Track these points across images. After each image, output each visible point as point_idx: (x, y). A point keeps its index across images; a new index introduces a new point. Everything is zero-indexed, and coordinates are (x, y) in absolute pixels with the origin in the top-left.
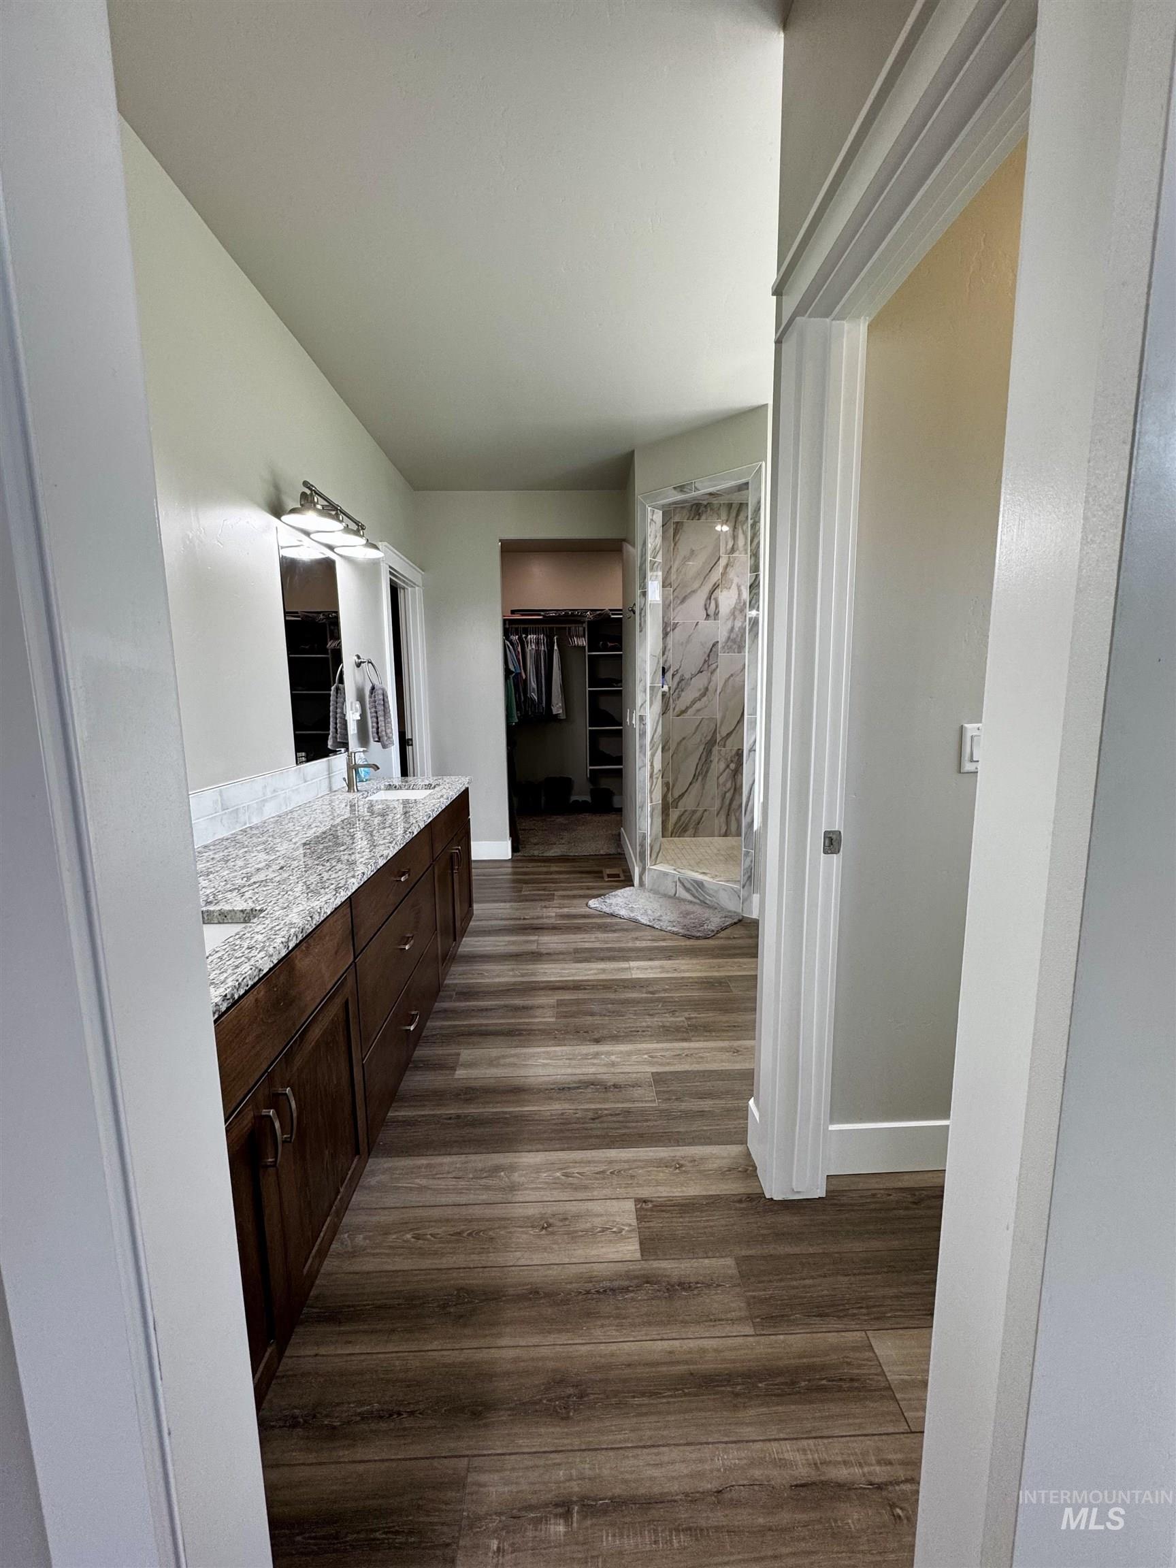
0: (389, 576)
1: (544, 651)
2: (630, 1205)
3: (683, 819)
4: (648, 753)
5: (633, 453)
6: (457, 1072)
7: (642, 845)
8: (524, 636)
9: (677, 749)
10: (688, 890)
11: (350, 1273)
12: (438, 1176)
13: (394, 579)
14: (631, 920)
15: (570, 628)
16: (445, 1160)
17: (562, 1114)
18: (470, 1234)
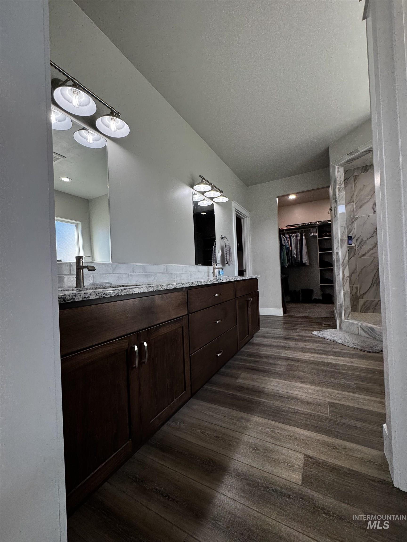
0: (235, 212)
1: (299, 239)
2: (302, 457)
3: (366, 304)
4: (341, 269)
5: (328, 148)
6: (238, 380)
7: (340, 310)
8: (291, 234)
9: (361, 271)
10: (365, 332)
11: (175, 436)
12: (217, 413)
13: (237, 213)
14: (332, 340)
15: (310, 230)
16: (222, 409)
17: (277, 406)
18: (222, 439)
